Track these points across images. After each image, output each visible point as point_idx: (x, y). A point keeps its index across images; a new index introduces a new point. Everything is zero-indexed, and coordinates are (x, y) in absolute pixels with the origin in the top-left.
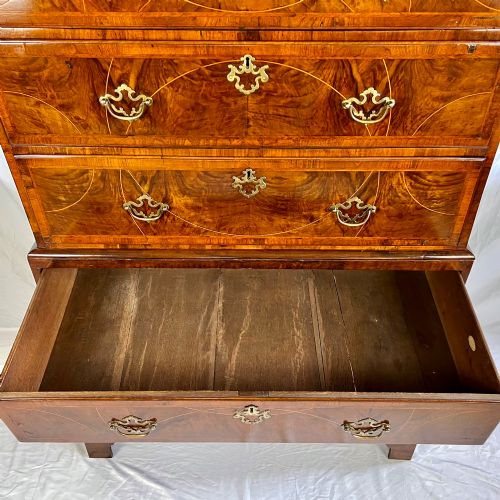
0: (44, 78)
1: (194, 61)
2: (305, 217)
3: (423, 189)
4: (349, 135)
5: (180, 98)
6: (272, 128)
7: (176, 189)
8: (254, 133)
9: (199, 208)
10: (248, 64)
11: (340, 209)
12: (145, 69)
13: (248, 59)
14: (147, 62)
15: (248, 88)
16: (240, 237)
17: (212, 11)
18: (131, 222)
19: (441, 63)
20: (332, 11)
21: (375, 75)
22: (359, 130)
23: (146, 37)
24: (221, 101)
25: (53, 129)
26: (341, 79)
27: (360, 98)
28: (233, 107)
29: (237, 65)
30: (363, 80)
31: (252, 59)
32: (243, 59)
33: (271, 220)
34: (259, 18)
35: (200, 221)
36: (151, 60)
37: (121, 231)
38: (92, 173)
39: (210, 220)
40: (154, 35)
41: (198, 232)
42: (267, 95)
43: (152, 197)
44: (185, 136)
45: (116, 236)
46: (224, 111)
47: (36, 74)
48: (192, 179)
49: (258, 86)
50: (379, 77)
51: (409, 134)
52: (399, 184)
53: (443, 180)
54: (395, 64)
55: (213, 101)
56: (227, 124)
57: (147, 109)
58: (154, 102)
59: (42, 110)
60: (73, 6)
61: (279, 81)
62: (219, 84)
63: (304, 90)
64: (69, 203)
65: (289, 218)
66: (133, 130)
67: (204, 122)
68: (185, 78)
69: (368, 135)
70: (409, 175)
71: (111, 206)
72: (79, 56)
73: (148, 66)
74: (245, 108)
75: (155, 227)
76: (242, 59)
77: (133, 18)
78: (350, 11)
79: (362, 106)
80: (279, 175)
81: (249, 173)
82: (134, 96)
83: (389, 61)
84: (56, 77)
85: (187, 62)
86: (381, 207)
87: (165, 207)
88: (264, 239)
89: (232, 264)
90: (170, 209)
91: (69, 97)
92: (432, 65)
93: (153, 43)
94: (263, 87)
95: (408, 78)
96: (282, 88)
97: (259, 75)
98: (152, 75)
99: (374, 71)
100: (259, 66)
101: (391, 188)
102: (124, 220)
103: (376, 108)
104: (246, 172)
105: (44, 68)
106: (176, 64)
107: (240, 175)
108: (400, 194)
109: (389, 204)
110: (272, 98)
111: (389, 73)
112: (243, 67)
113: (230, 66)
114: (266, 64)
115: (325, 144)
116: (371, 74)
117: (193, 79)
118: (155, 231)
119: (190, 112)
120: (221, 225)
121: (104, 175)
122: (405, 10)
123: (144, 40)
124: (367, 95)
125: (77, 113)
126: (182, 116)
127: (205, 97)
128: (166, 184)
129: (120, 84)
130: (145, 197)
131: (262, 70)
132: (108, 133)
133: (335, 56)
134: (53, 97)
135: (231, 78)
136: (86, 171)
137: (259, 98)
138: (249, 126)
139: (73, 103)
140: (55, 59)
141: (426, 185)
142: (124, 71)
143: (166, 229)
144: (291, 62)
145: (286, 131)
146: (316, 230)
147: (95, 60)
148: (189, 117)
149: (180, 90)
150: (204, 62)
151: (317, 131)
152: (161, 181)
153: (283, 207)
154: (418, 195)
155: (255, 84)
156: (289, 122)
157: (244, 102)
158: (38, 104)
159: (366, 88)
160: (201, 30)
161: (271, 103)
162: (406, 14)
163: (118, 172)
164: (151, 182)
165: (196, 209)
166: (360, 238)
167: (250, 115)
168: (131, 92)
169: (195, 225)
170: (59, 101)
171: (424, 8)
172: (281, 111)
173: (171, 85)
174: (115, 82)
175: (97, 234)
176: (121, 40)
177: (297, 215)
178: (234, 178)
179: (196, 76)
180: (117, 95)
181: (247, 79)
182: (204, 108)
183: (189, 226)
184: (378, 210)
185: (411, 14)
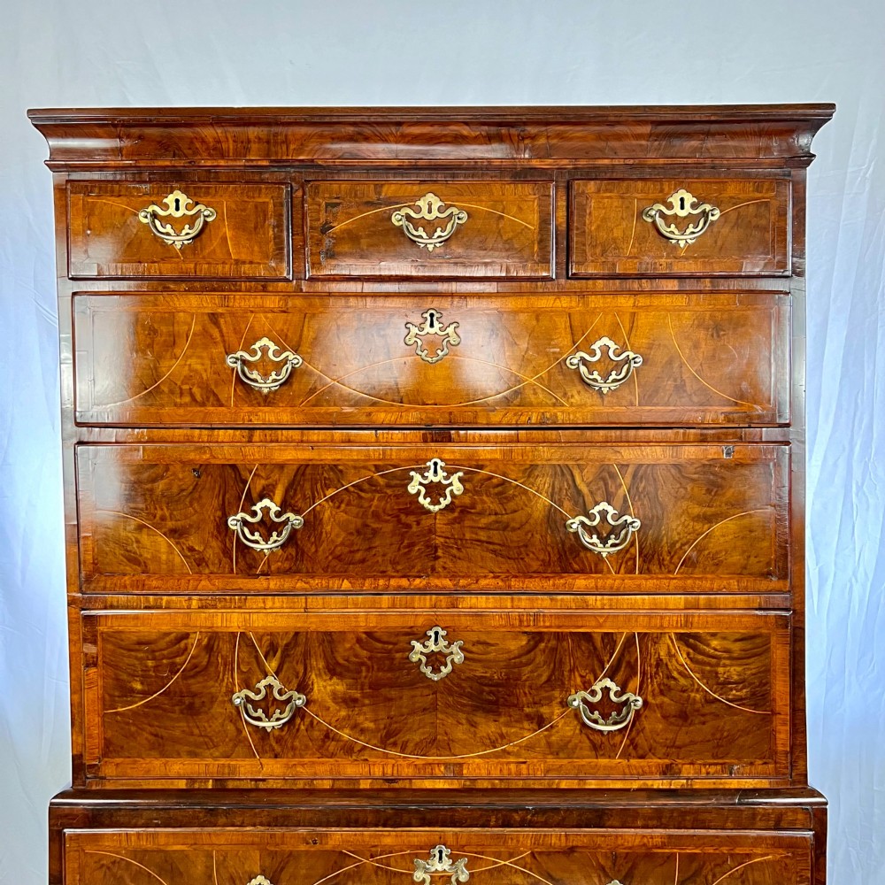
0: (158, 492)
1: (365, 468)
2: (529, 717)
3: (709, 664)
4: (582, 571)
5: (342, 516)
6: (470, 561)
7: (321, 664)
8: (444, 568)
9: (355, 701)
10: (435, 472)
11: (585, 701)
12: (298, 478)
13: (436, 464)
14: (303, 470)
15: (435, 502)
16: (421, 760)
17: (392, 405)
18: (239, 731)
19: (692, 469)
20: (540, 405)
21: (606, 484)
22: (596, 565)
23: (305, 438)
24: (399, 521)
25: (151, 567)
26: (561, 489)
27: (591, 517)
28: (415, 528)
29: (422, 471)
30: (591, 493)
31: (441, 464)
32: (430, 464)
33: (473, 724)
34: (450, 413)
35: (354, 727)
36: (308, 465)
37: (221, 749)
38: (194, 640)
39: (372, 725)
40: (315, 436)
41: (349, 749)
42: (462, 512)
43: (282, 681)
44: (343, 574)
45: (209, 761)
46: (403, 536)
47: (149, 486)
48: (348, 646)
49: (449, 499)
50: (612, 489)
51: (669, 572)
52: (670, 655)
53: (736, 647)
54: (631, 470)
55: (387, 521)
56: (405, 553)
57: (294, 532)
58: (306, 523)
59: (144, 538)
60: (218, 400)
61: (477, 493)
62: (397, 497)
63: (511, 505)
64: (146, 694)
65: (502, 719)
66: (269, 567)
67: (374, 552)
68: (352, 489)
69: (609, 572)
70: (682, 638)
71: (213, 699)
72: (213, 461)
73: (303, 474)
74: (431, 531)
75: (279, 740)
76: (428, 464)
77: (292, 414)
78: (563, 405)
79: (594, 527)
80: (484, 638)
81: (437, 633)
82: (278, 515)
83: (623, 467)
84: (175, 490)
85: (355, 468)
86: (650, 699)
87: (300, 701)
88: (461, 765)
89: (406, 817)
90: (308, 703)
91: (186, 517)
92: (680, 471)
93: (314, 445)
94: (457, 502)
95: (651, 489)
96: (483, 502)
97: (451, 484)
98: (307, 486)
99: (604, 479)
100: (450, 473)
101: (659, 663)
102: (230, 727)
103: (614, 531)
104: (431, 633)
105: (162, 477)
106: (341, 471)
107: (423, 638)
108: (675, 674)
109: (662, 693)
110: (469, 516)
111: (625, 483)
112: (430, 474)
113: (412, 473)
114: (458, 470)
115: (548, 585)
116: (601, 483)
117: (362, 490)
118: (277, 748)
119: (352, 538)
120: (389, 735)
121: (213, 642)
122: (632, 404)
123: (302, 442)
124: (599, 512)
125: (193, 541)
126: (342, 544)
127: (376, 515)
128: (306, 655)
129: (261, 498)
130: (270, 680)
131: (455, 478)
132: (231, 571)
133: (549, 460)
134: (163, 519)
135: (413, 489)
136: (186, 636)
137: (451, 516)
138: (437, 558)
139: (191, 526)
140: (178, 467)
141: (713, 657)
142: (270, 481)
143: (297, 743)
144: (493, 469)
145: (490, 565)
146: (549, 745)
147: (234, 467)
148: (352, 544)
149: (343, 506)
150: (378, 469)
151: (535, 565)
152: (300, 649)
153: (492, 698)
154: (704, 675)
155: (445, 497)
156: (494, 552)
157: (430, 521)
158: (140, 528)
159: (597, 503)
160: (376, 429)
161: (467, 523)
162: (633, 408)
163: (234, 635)
164: (283, 652)
165: (349, 702)
166: (624, 762)
167: (439, 541)
168: (274, 508)
169: (345, 735)
170: (170, 524)
171: (655, 401)
172: (483, 536)
173: (332, 499)
174: (255, 495)
175: (179, 755)
176: (271, 441)
177: (515, 713)
178: (414, 643)
179: (366, 486)
180: (254, 514)
181: (435, 490)
182: (375, 532)
183: (336, 738)
184: (645, 703)
185: (639, 408)
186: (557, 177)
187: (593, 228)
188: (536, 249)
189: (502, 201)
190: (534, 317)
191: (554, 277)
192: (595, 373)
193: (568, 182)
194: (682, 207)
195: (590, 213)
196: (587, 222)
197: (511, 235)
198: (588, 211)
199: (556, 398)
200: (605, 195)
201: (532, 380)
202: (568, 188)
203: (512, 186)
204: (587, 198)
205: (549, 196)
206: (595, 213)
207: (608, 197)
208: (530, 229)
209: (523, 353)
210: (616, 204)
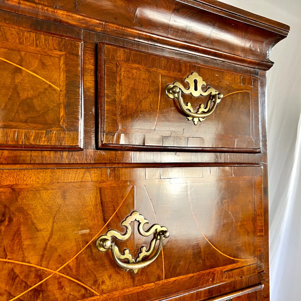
78: (93, 295)
122: (159, 279)
171: (178, 270)
185: (166, 281)
186: (84, 37)
187: (123, 98)
188: (62, 113)
189: (19, 51)
190: (59, 194)
191: (82, 147)
192: (127, 252)
193: (96, 45)
194: (196, 89)
195: (120, 82)
196: (118, 90)
197: (31, 93)
198: (118, 79)
199: (85, 289)
200: (133, 65)
201: (56, 272)
202: (97, 51)
203: (33, 35)
204: (117, 66)
205: (77, 55)
206: (125, 82)
207: (137, 69)
208: (55, 90)
209: (46, 241)
210: (143, 76)
